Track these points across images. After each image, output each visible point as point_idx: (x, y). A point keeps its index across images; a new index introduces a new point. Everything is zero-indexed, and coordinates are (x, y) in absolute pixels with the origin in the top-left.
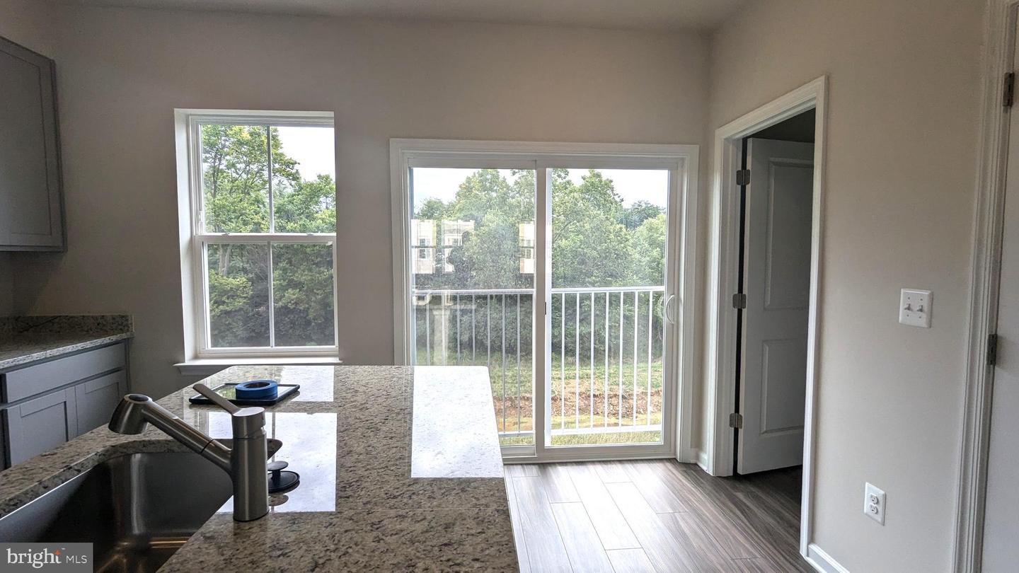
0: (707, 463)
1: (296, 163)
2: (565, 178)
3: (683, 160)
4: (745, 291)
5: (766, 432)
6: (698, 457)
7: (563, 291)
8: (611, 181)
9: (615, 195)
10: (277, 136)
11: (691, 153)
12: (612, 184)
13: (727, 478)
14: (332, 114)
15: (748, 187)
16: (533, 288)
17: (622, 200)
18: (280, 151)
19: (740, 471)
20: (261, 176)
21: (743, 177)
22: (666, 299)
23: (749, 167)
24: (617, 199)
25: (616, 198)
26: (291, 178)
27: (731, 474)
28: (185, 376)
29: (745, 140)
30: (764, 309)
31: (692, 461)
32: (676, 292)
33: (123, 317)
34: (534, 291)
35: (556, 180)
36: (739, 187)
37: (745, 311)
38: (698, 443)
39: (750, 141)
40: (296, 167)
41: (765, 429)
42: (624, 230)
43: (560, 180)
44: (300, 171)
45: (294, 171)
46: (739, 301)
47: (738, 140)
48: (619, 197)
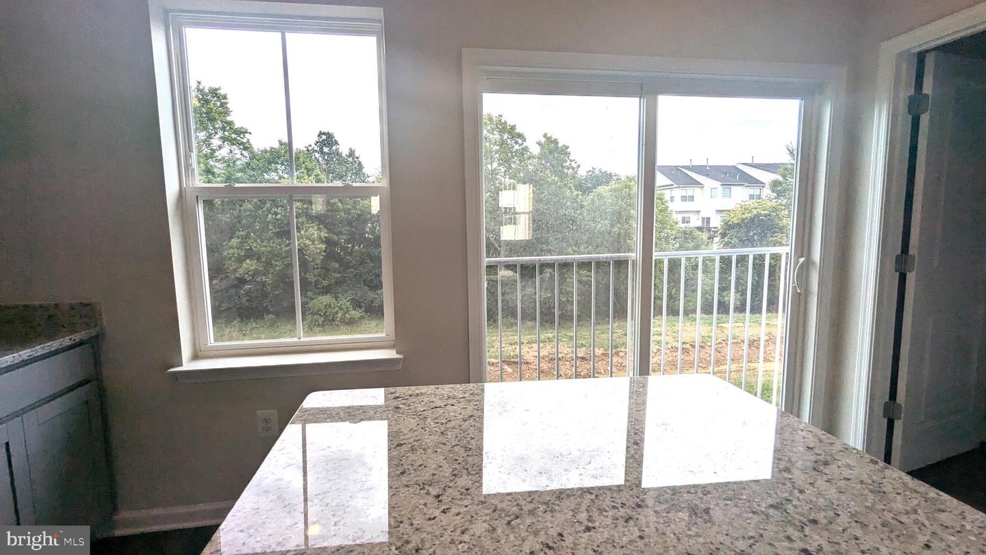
1: (246, 132)
2: (522, 144)
3: (825, 84)
8: (567, 147)
9: (571, 161)
10: (226, 103)
12: (568, 150)
15: (925, 117)
17: (579, 166)
18: (229, 119)
20: (209, 145)
21: (916, 106)
23: (927, 90)
24: (574, 165)
25: (573, 163)
26: (242, 147)
29: (921, 57)
33: (88, 305)
35: (513, 147)
36: (911, 117)
37: (911, 274)
40: (247, 136)
43: (517, 147)
44: (251, 142)
45: (245, 140)
48: (576, 163)
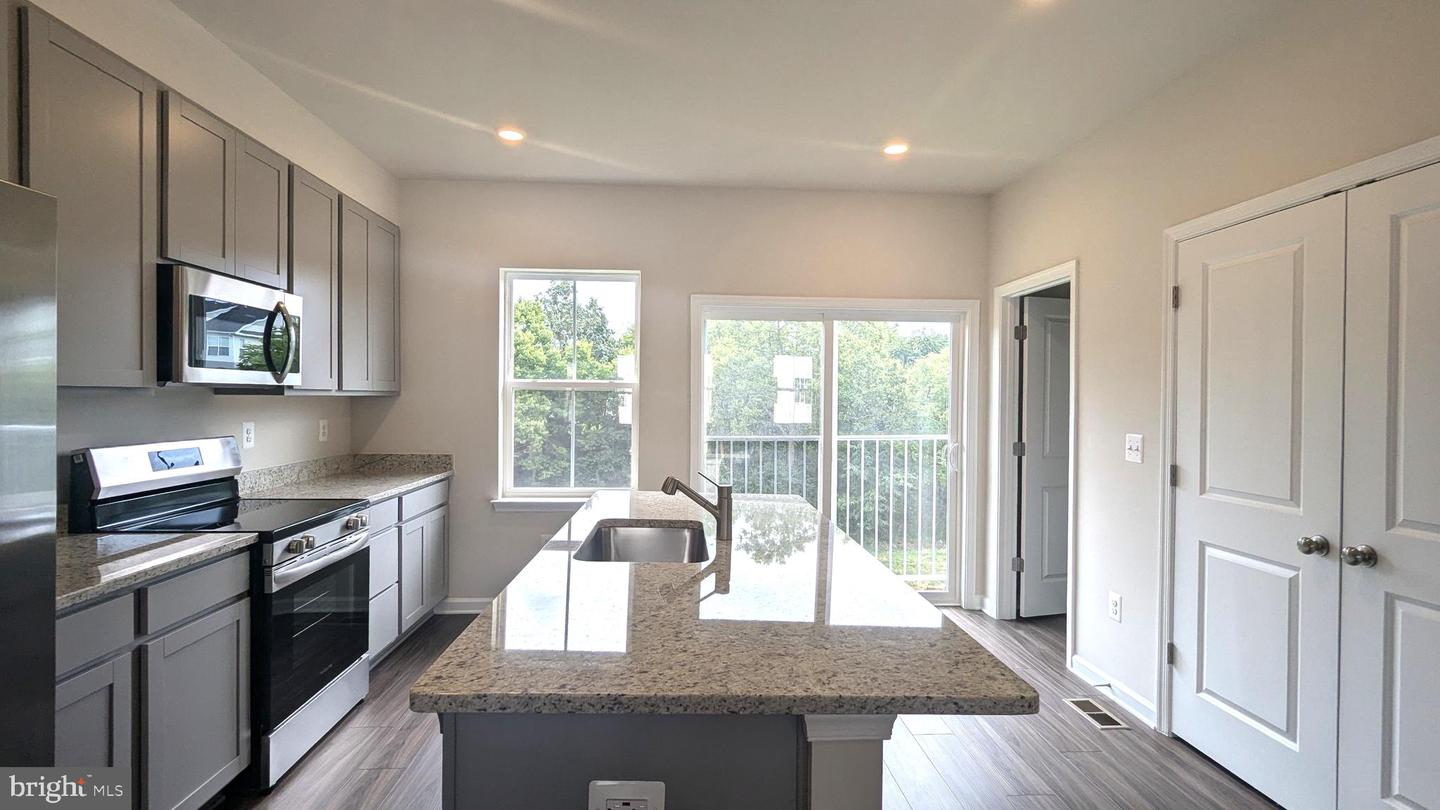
0: (991, 608)
3: (965, 313)
4: (1024, 440)
5: (1048, 576)
6: (982, 604)
7: (848, 438)
11: (973, 308)
13: (1011, 620)
14: (639, 272)
15: (1026, 342)
16: (819, 434)
19: (1022, 615)
21: (1020, 333)
22: (950, 446)
23: (1026, 323)
27: (1014, 617)
28: (500, 512)
29: (1022, 298)
30: (1044, 457)
31: (978, 608)
32: (959, 440)
33: (446, 456)
34: (820, 439)
36: (1017, 341)
37: (1024, 458)
38: (982, 590)
39: (1026, 300)
41: (1046, 574)
42: (900, 366)
46: (1019, 449)
47: (1015, 298)
